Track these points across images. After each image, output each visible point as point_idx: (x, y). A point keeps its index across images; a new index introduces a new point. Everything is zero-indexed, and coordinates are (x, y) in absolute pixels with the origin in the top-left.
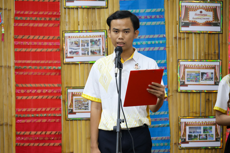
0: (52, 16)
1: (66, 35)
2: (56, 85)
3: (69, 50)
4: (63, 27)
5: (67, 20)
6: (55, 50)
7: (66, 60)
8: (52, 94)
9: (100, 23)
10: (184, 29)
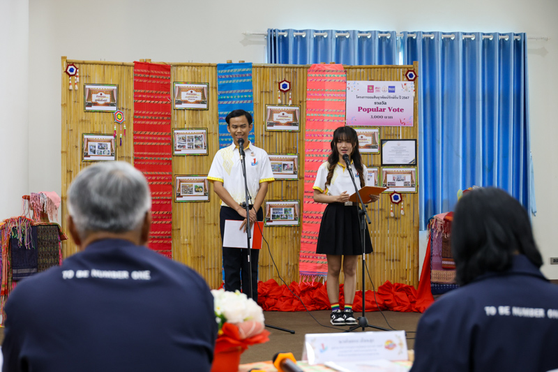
0: (165, 115)
1: (176, 131)
2: (168, 173)
3: (178, 144)
4: (174, 125)
5: (176, 119)
6: (167, 144)
7: (176, 153)
8: (164, 180)
9: (202, 122)
10: (269, 128)
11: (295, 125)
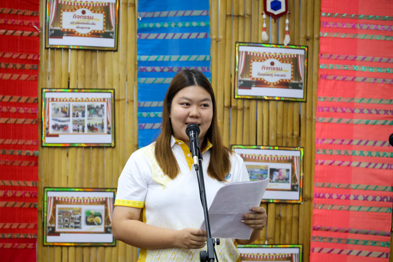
0: (26, 61)
1: (48, 95)
2: (30, 184)
3: (52, 123)
4: (44, 81)
5: (49, 70)
6: (29, 121)
7: (48, 141)
8: (22, 198)
9: (103, 77)
10: (242, 92)
11: (296, 86)
